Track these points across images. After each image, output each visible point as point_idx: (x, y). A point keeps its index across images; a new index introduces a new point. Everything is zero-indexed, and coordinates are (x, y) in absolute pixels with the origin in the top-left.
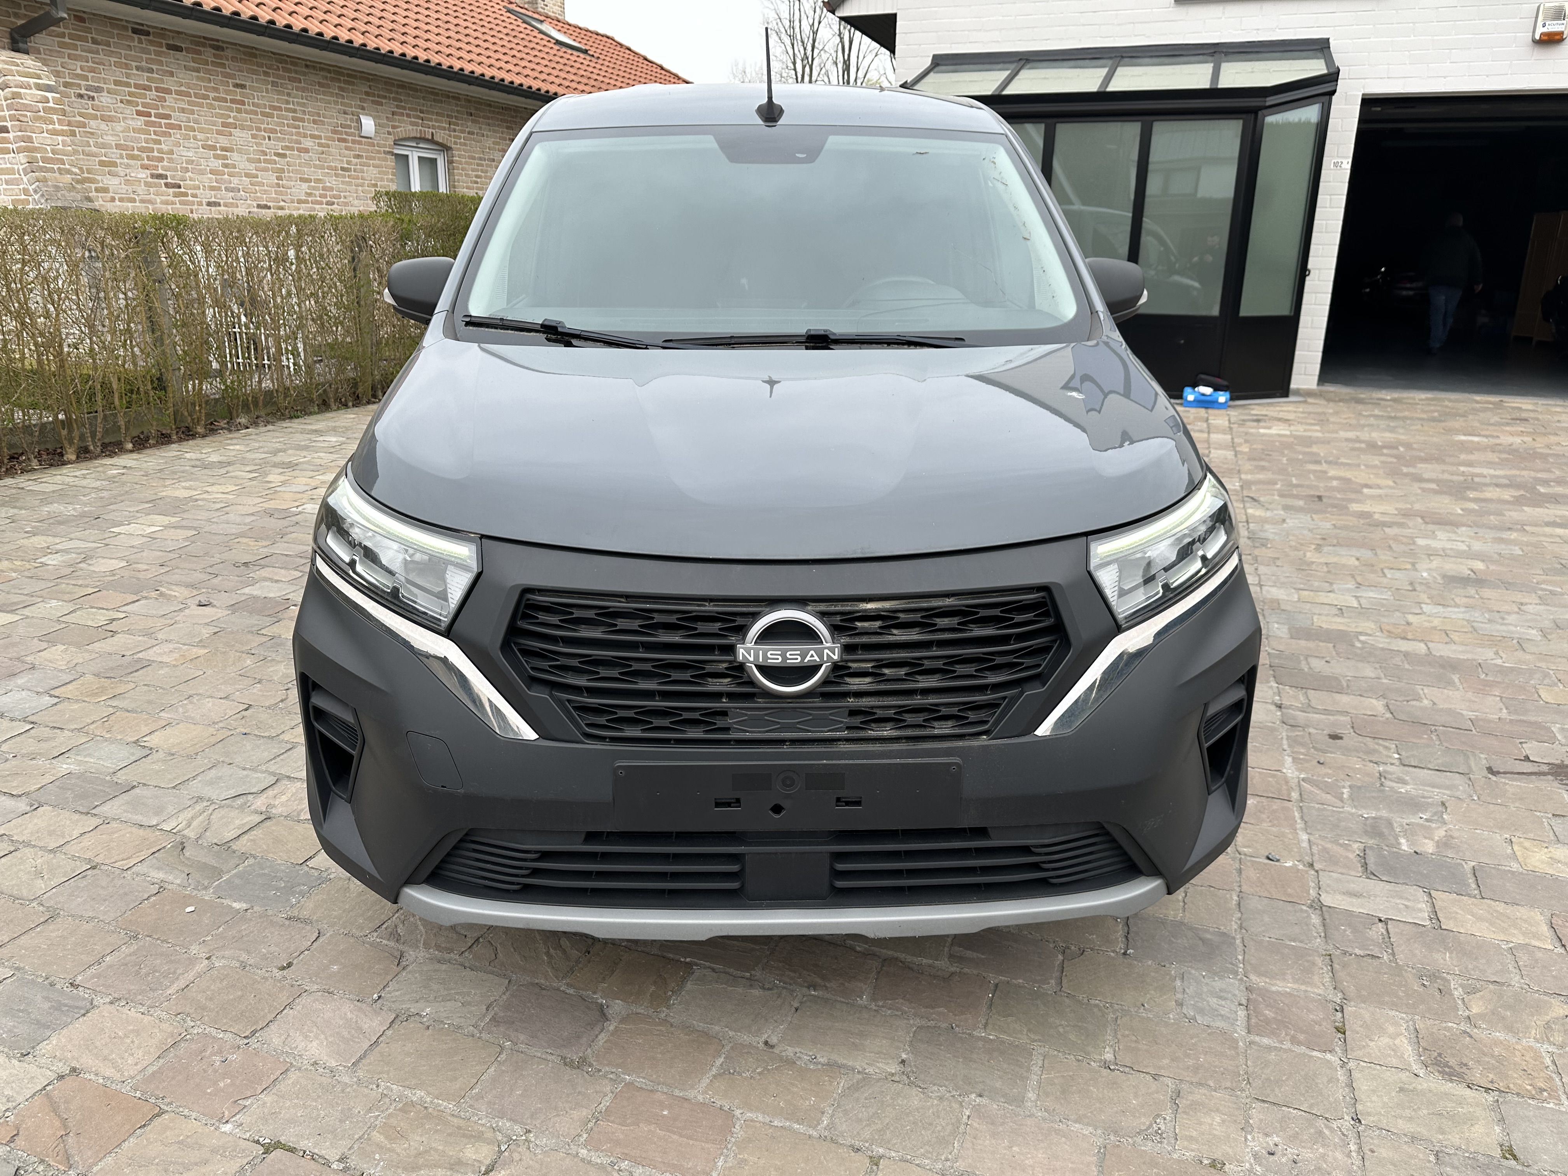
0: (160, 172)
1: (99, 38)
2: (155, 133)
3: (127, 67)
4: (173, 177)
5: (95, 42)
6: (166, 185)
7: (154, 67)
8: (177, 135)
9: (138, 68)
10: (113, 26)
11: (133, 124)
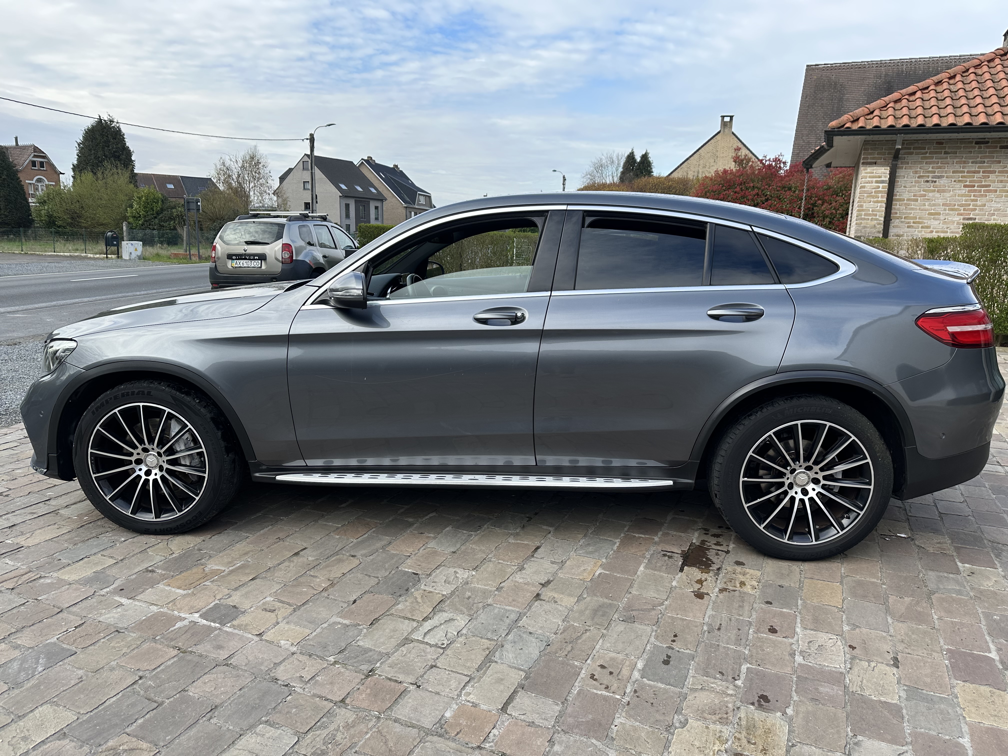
0: (971, 216)
1: (950, 151)
3: (965, 162)
9: (972, 163)
10: (961, 143)
11: (960, 192)
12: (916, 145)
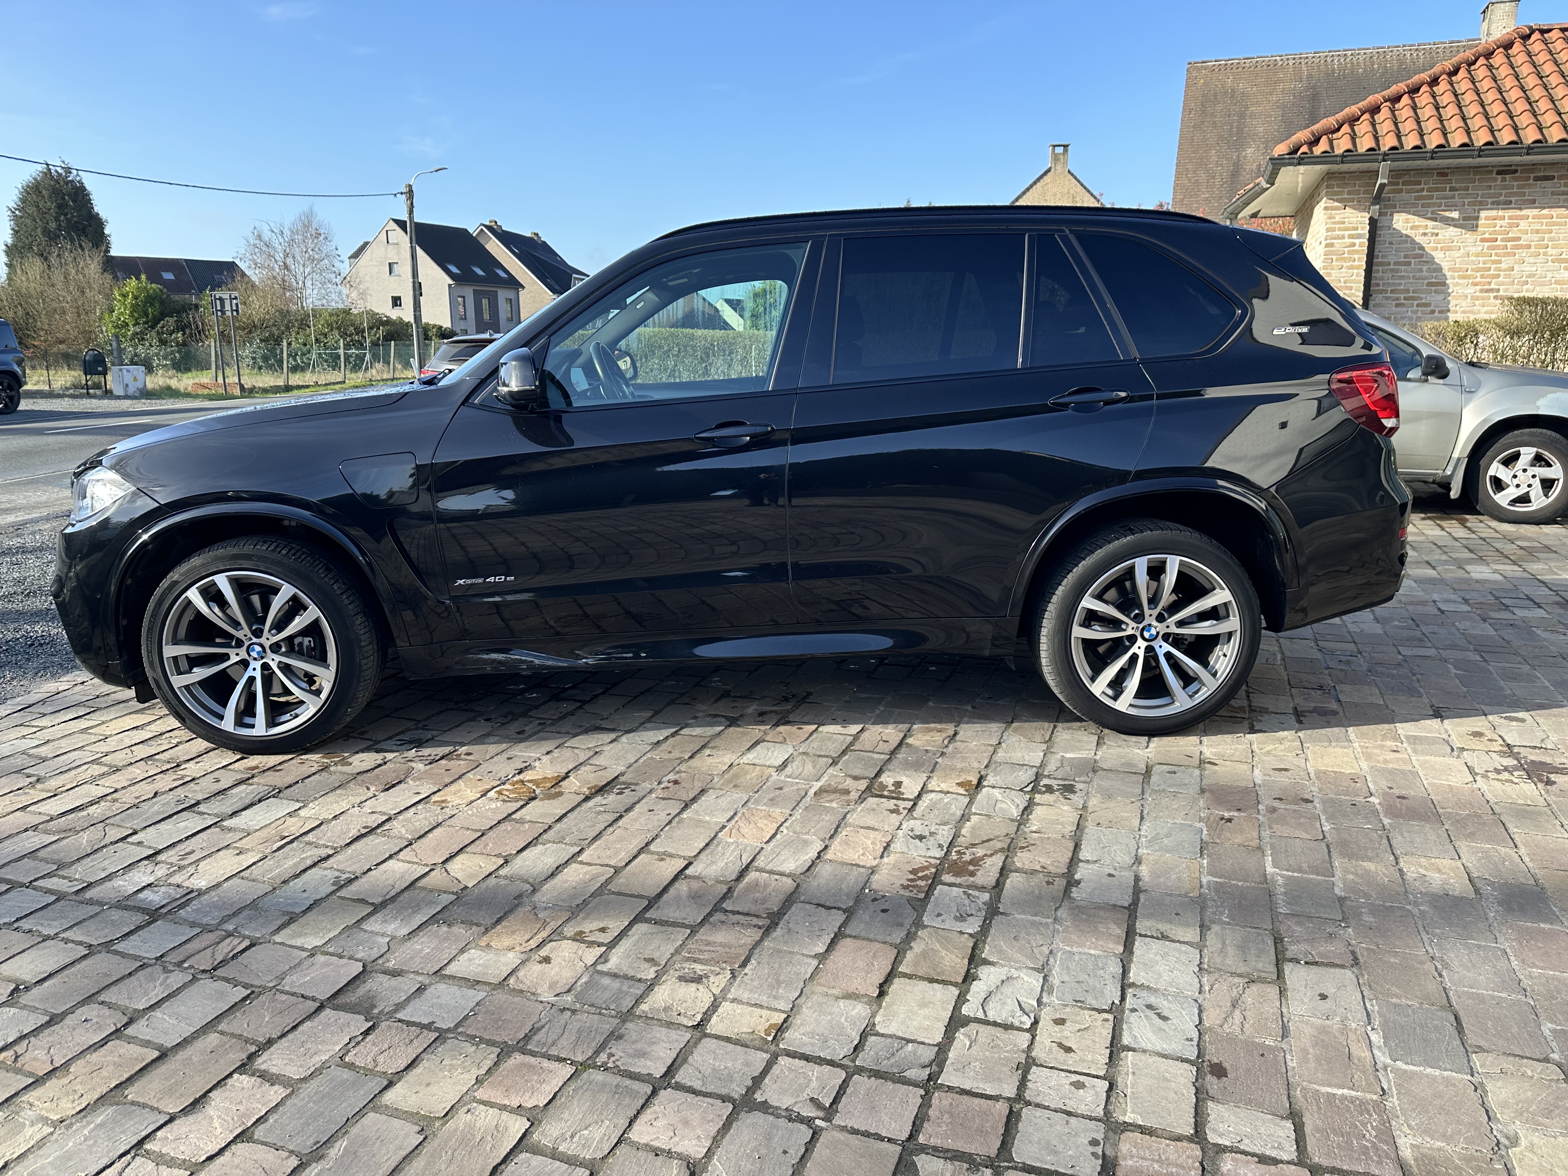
0: (1493, 286)
2: (1496, 254)
3: (1481, 204)
4: (1506, 290)
5: (1452, 189)
6: (1495, 298)
7: (1513, 199)
8: (1522, 253)
9: (1493, 203)
10: (1475, 173)
11: (1473, 250)
12: (1407, 178)
